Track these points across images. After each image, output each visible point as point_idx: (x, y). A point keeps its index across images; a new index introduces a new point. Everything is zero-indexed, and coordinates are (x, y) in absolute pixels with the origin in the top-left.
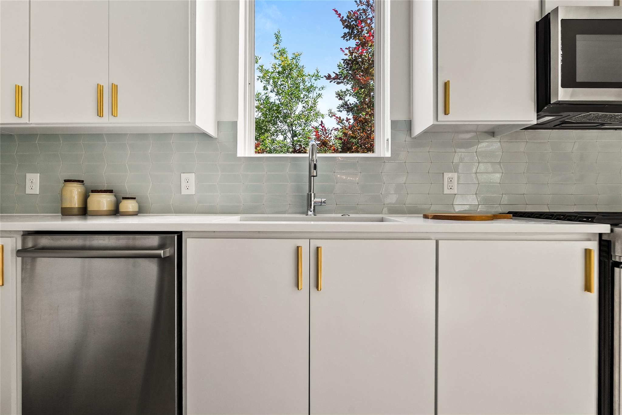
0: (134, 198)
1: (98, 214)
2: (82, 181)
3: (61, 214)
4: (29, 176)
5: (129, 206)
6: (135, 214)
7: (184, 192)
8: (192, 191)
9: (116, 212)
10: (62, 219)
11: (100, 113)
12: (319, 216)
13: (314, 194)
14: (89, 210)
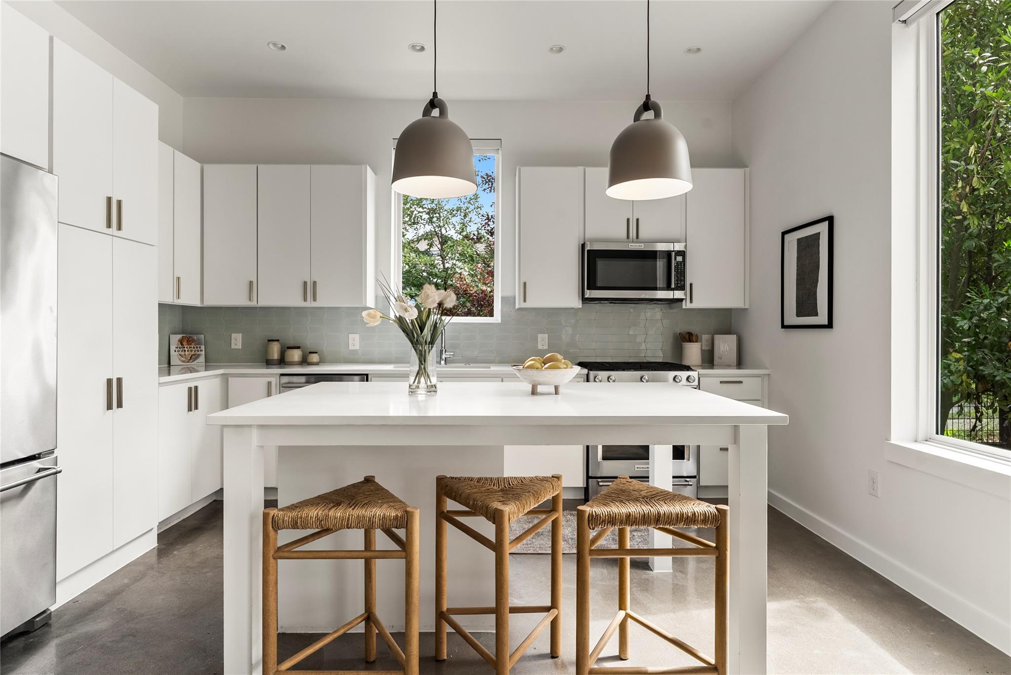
0: (317, 353)
1: (292, 364)
2: (278, 340)
3: (265, 364)
4: (233, 335)
5: (315, 358)
6: (317, 364)
7: (351, 347)
8: (357, 347)
9: (304, 362)
10: (267, 368)
11: (305, 300)
12: (448, 365)
13: (445, 350)
14: (287, 360)
